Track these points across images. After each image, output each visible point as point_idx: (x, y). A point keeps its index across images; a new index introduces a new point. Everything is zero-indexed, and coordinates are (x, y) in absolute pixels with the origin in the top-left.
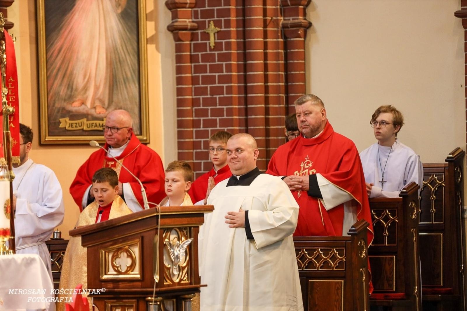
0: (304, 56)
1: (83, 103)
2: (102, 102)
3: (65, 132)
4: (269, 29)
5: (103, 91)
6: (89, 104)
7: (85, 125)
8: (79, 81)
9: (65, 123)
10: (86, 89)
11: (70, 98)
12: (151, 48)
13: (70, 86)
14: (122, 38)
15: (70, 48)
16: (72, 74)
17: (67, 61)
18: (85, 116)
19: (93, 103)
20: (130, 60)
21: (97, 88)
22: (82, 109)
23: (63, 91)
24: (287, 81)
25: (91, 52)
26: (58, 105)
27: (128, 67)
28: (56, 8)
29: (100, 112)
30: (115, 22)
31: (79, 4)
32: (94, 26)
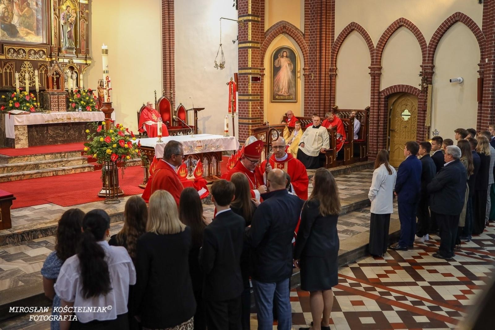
0: (335, 82)
1: (282, 92)
2: (286, 93)
3: (277, 99)
4: (327, 75)
5: (287, 90)
6: (283, 93)
7: (282, 97)
8: (281, 87)
9: (277, 97)
10: (282, 89)
11: (279, 91)
12: (299, 79)
13: (279, 88)
14: (291, 77)
15: (279, 79)
16: (279, 85)
17: (278, 82)
18: (282, 95)
19: (284, 92)
20: (293, 82)
21: (285, 89)
22: (281, 94)
23: (277, 90)
24: (331, 88)
25: (284, 80)
26: (276, 93)
27: (293, 84)
28: (276, 70)
29: (286, 94)
30: (290, 73)
31: (281, 69)
32: (285, 74)
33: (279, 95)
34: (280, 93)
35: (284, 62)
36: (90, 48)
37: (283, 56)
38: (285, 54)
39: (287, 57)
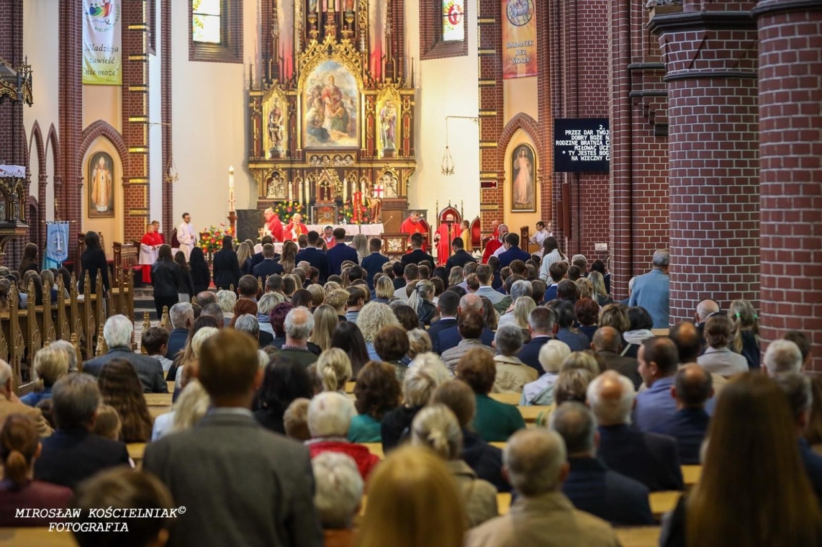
1: (521, 200)
2: (525, 200)
3: (516, 208)
7: (521, 206)
8: (520, 194)
9: (517, 206)
10: (521, 196)
13: (518, 195)
14: (530, 181)
16: (518, 191)
18: (521, 204)
19: (523, 200)
21: (524, 196)
23: (516, 197)
25: (523, 185)
26: (515, 201)
27: (531, 190)
28: (515, 172)
29: (525, 203)
30: (528, 176)
31: (521, 171)
32: (524, 178)
33: (519, 204)
34: (519, 201)
35: (523, 162)
36: (415, 148)
37: (521, 156)
38: (523, 154)
39: (525, 156)
